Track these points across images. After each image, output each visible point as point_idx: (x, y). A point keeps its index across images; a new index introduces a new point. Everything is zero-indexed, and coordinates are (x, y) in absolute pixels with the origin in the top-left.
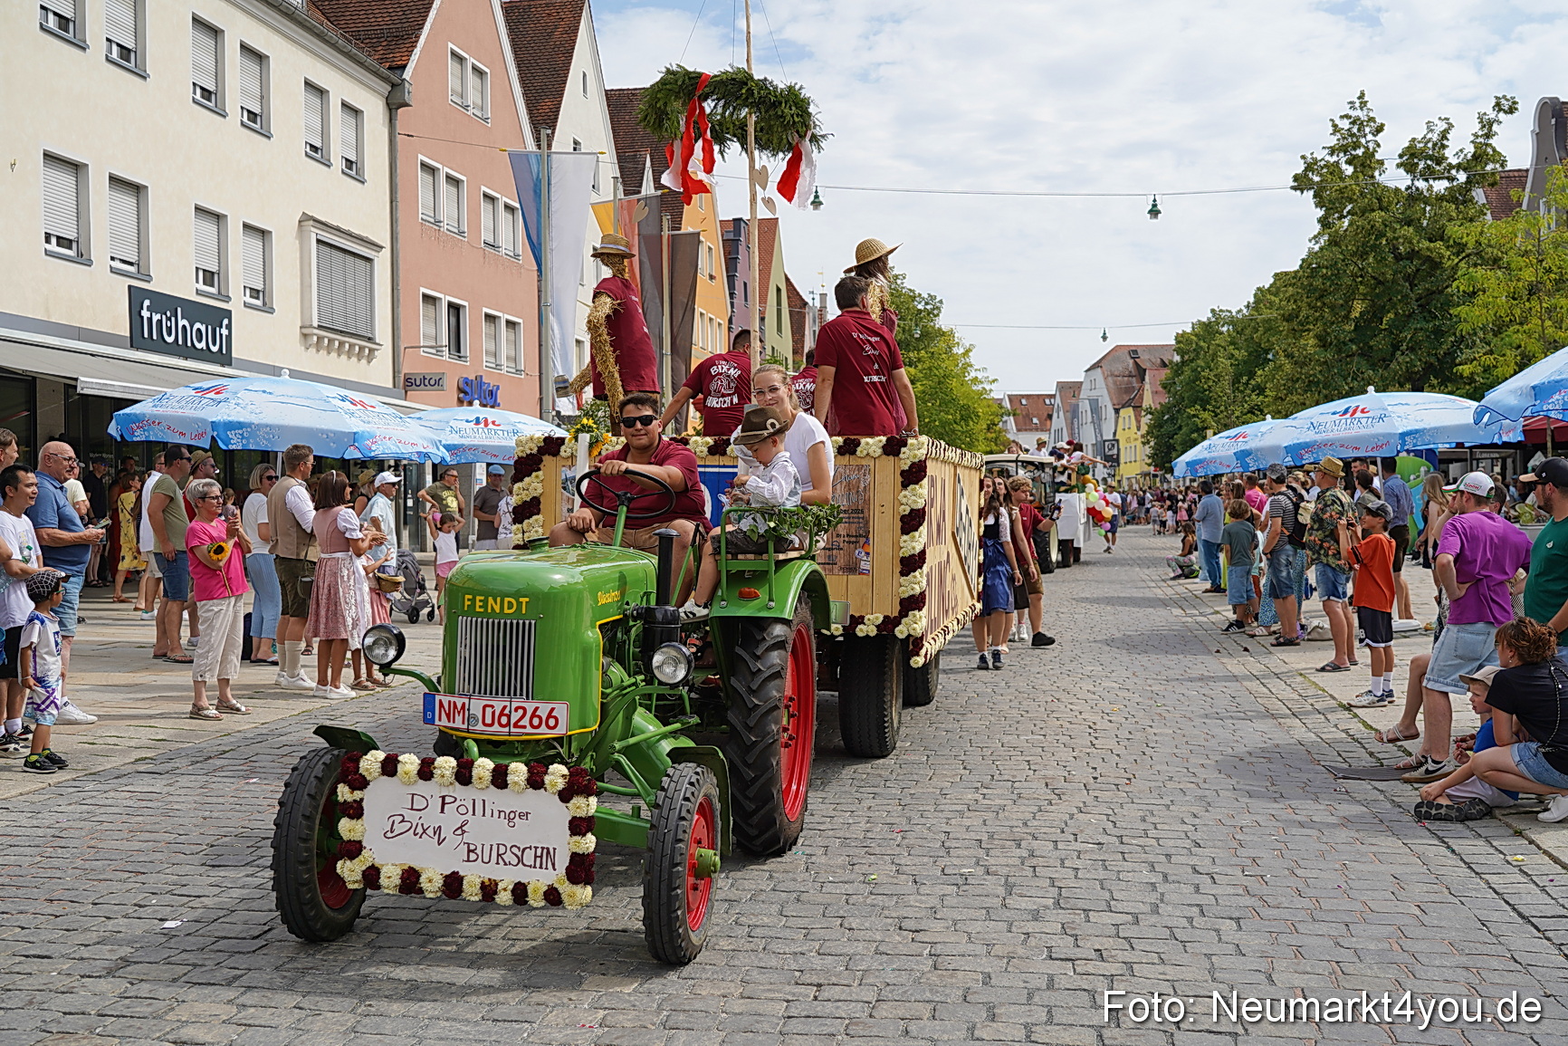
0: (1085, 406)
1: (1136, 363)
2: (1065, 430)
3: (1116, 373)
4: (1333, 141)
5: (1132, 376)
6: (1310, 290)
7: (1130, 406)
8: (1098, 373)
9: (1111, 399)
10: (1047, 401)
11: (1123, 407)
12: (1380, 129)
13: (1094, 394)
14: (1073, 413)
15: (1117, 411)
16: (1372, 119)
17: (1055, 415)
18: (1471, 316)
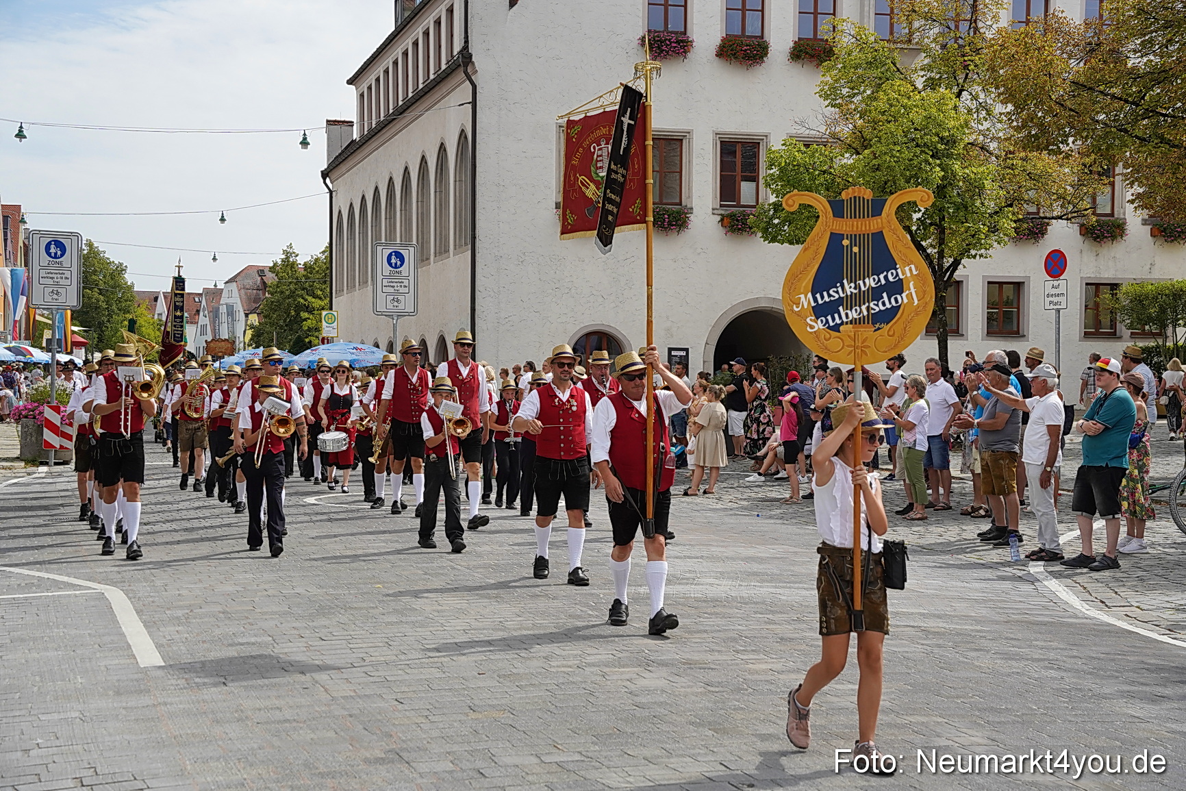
0: (223, 309)
1: (262, 279)
2: (208, 327)
3: (248, 287)
4: (283, 257)
5: (260, 290)
6: (271, 309)
7: (255, 313)
8: (234, 286)
9: (243, 306)
10: (197, 300)
11: (251, 313)
12: (297, 256)
13: (230, 301)
14: (215, 314)
15: (247, 315)
16: (294, 253)
17: (201, 314)
18: (306, 325)
